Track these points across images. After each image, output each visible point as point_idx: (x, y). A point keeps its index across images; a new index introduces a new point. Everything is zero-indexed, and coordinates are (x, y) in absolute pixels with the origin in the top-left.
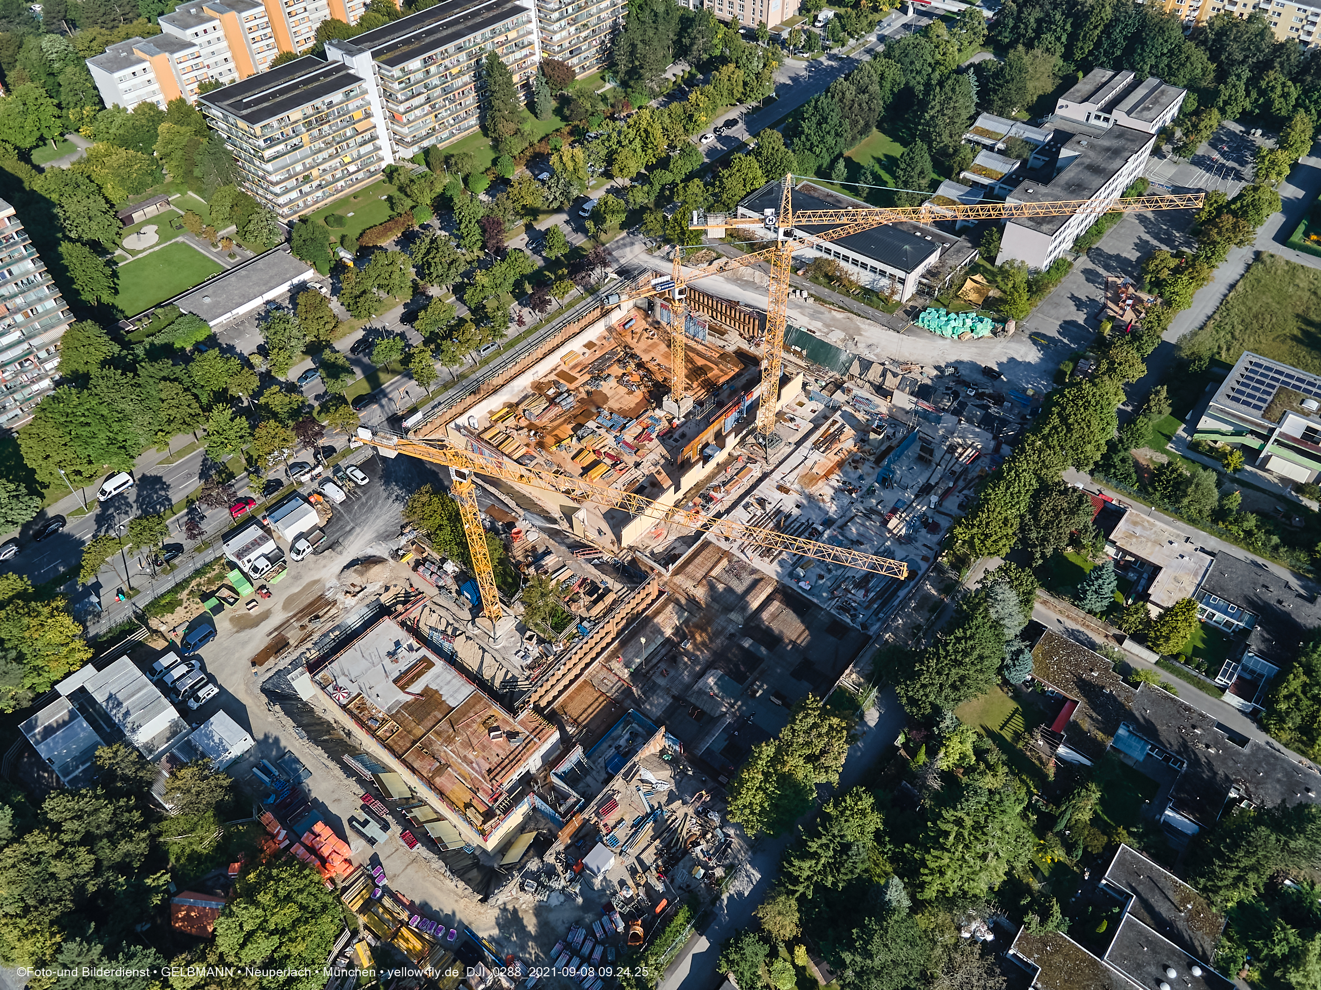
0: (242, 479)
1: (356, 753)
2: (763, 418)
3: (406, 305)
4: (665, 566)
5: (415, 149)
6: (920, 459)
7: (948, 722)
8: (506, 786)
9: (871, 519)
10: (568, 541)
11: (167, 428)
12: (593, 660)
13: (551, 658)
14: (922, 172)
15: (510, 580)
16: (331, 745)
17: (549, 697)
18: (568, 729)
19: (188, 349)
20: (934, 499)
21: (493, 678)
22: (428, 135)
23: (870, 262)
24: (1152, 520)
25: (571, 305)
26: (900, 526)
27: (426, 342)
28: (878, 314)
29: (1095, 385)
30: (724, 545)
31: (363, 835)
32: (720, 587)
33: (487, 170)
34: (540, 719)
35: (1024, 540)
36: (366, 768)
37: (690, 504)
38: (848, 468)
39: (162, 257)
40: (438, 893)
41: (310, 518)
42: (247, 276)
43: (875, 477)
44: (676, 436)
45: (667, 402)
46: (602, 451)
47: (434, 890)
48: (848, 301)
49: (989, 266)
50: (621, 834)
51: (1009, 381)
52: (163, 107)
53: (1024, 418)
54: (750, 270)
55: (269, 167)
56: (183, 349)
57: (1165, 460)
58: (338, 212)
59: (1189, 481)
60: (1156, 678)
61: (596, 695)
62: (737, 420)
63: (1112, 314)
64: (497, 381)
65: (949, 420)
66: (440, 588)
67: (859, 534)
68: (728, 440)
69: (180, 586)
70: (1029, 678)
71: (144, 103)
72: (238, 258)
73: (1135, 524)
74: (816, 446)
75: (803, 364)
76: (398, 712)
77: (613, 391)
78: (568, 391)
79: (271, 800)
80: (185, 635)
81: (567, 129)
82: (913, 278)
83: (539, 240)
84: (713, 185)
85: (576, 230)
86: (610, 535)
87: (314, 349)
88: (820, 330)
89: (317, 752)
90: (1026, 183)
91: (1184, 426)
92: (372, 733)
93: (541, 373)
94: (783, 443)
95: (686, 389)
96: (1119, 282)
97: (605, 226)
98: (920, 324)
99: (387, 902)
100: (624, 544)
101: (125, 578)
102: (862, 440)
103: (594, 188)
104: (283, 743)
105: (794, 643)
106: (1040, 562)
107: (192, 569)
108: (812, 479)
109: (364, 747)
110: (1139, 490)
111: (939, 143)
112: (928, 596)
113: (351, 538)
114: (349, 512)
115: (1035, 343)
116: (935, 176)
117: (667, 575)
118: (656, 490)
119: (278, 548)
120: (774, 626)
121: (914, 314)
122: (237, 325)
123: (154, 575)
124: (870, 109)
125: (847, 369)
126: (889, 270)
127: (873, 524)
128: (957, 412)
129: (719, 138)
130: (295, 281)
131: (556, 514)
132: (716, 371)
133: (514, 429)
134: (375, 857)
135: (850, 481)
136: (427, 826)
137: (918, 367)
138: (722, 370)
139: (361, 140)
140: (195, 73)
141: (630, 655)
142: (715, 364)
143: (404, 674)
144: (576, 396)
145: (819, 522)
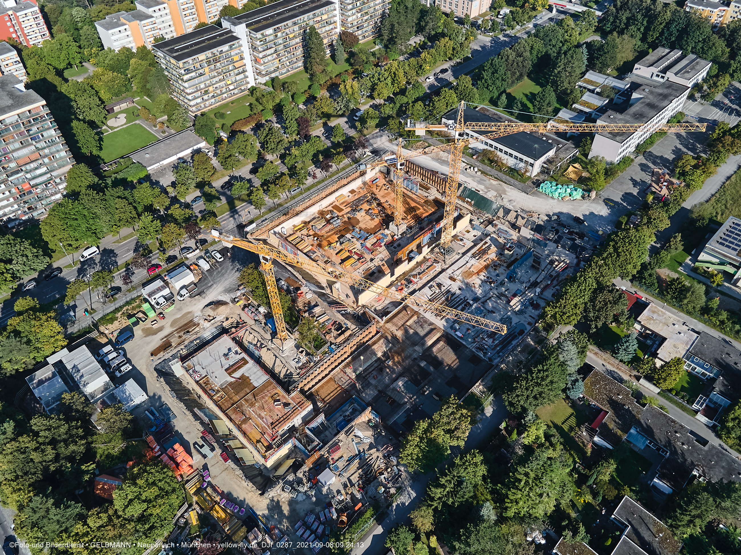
0: (156, 254)
1: (201, 407)
2: (445, 238)
3: (253, 164)
4: (381, 317)
5: (267, 78)
6: (533, 266)
7: (530, 417)
8: (280, 432)
9: (501, 299)
10: (329, 300)
11: (118, 224)
12: (336, 367)
13: (312, 364)
14: (549, 103)
15: (294, 319)
16: (188, 402)
17: (310, 385)
18: (319, 404)
19: (135, 182)
20: (538, 290)
21: (280, 372)
22: (275, 71)
23: (515, 153)
24: (664, 311)
25: (344, 169)
26: (517, 304)
27: (262, 185)
28: (516, 183)
29: (638, 231)
30: (416, 308)
31: (200, 453)
32: (411, 331)
33: (305, 91)
34: (303, 397)
35: (586, 317)
36: (206, 416)
37: (399, 284)
38: (491, 270)
39: (126, 131)
40: (237, 488)
41: (189, 278)
42: (170, 144)
43: (506, 275)
44: (395, 245)
45: (392, 226)
46: (353, 251)
47: (235, 486)
48: (500, 174)
49: (584, 159)
50: (341, 464)
51: (589, 225)
52: (134, 50)
53: (595, 247)
54: (446, 154)
55: (186, 85)
56: (132, 181)
57: (675, 276)
58: (222, 111)
59: (688, 289)
60: (656, 402)
61: (336, 386)
62: (430, 238)
63: (654, 190)
64: (299, 208)
65: (551, 246)
66: (256, 320)
67: (493, 307)
68: (423, 249)
69: (117, 310)
70: (581, 396)
71: (124, 47)
72: (167, 134)
73: (654, 312)
74: (474, 256)
75: (471, 209)
76: (226, 387)
78: (338, 216)
79: (153, 429)
80: (118, 336)
81: (352, 70)
82: (538, 164)
83: (329, 131)
84: (429, 105)
85: (351, 127)
86: (352, 298)
87: (200, 186)
88: (482, 190)
89: (180, 405)
90: (610, 112)
91: (690, 257)
92: (211, 397)
94: (455, 253)
95: (403, 219)
96: (660, 172)
97: (366, 126)
98: (540, 190)
99: (209, 490)
100: (360, 304)
101: (89, 303)
102: (500, 254)
103: (364, 104)
104: (163, 399)
105: (449, 366)
106: (594, 330)
107: (125, 301)
108: (469, 274)
109: (207, 405)
110: (659, 293)
111: (562, 87)
112: (529, 345)
113: (211, 290)
114: (211, 275)
115: (606, 204)
116: (558, 106)
117: (382, 323)
118: (381, 274)
119: (171, 293)
120: (439, 356)
121: (537, 184)
122: (162, 170)
123: (104, 303)
124: (523, 66)
125: (496, 213)
126: (525, 158)
127: (502, 302)
128: (556, 242)
129: (437, 79)
130: (195, 148)
131: (324, 284)
133: (306, 236)
134: (205, 465)
135: (491, 277)
136: (235, 451)
137: (537, 214)
138: (425, 210)
139: (237, 72)
140: (153, 32)
141: (357, 366)
142: (422, 206)
143: (231, 366)
144: (342, 219)
145: (471, 299)
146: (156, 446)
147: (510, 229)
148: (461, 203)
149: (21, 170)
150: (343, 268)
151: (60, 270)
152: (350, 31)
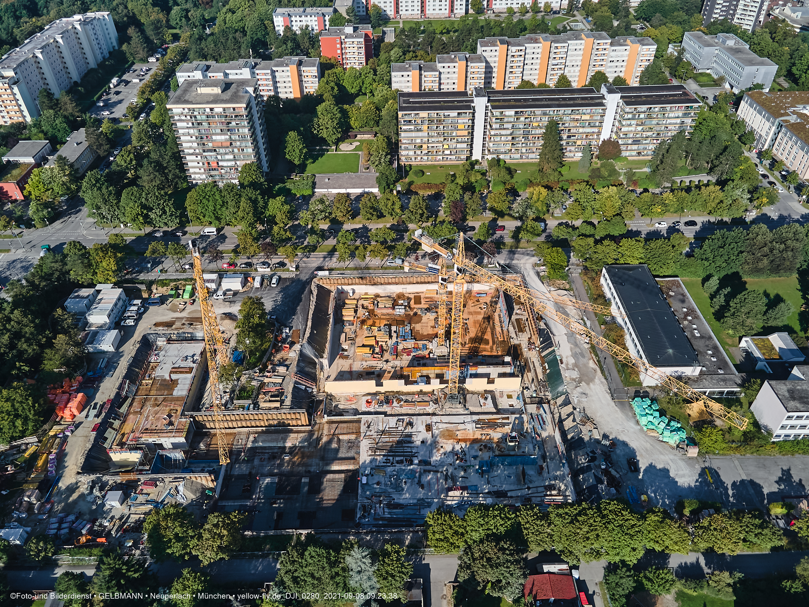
3: (393, 225)
8: (142, 440)
9: (446, 481)
12: (246, 427)
16: (131, 373)
18: (201, 445)
23: (638, 345)
26: (455, 498)
28: (615, 380)
30: (363, 428)
31: (88, 412)
32: (334, 445)
34: (186, 427)
38: (476, 446)
39: (345, 157)
40: (74, 456)
43: (483, 462)
44: (422, 361)
46: (381, 343)
50: (140, 499)
51: (642, 480)
55: (402, 134)
58: (425, 170)
61: (229, 443)
67: (429, 483)
68: (433, 381)
69: (175, 280)
74: (477, 422)
75: (540, 376)
76: (158, 379)
77: (427, 321)
78: (406, 306)
79: (89, 374)
80: (156, 298)
88: (567, 364)
89: (122, 371)
92: (142, 379)
93: (408, 291)
98: (633, 405)
99: (58, 441)
100: (326, 390)
102: (504, 439)
103: (557, 218)
104: (122, 359)
105: (322, 499)
108: (450, 435)
115: (702, 474)
117: (324, 420)
120: (325, 484)
123: (177, 271)
127: (443, 484)
129: (671, 228)
130: (367, 190)
132: (488, 347)
133: (363, 307)
134: (81, 423)
135: (467, 453)
136: (110, 430)
137: (593, 426)
138: (492, 348)
139: (460, 140)
140: (432, 84)
141: (261, 439)
142: (494, 343)
143: (179, 368)
144: (407, 311)
145: (420, 458)
146: (75, 385)
147: (550, 423)
148: (537, 364)
149: (215, 150)
150: (355, 352)
151: (185, 233)
152: (620, 142)
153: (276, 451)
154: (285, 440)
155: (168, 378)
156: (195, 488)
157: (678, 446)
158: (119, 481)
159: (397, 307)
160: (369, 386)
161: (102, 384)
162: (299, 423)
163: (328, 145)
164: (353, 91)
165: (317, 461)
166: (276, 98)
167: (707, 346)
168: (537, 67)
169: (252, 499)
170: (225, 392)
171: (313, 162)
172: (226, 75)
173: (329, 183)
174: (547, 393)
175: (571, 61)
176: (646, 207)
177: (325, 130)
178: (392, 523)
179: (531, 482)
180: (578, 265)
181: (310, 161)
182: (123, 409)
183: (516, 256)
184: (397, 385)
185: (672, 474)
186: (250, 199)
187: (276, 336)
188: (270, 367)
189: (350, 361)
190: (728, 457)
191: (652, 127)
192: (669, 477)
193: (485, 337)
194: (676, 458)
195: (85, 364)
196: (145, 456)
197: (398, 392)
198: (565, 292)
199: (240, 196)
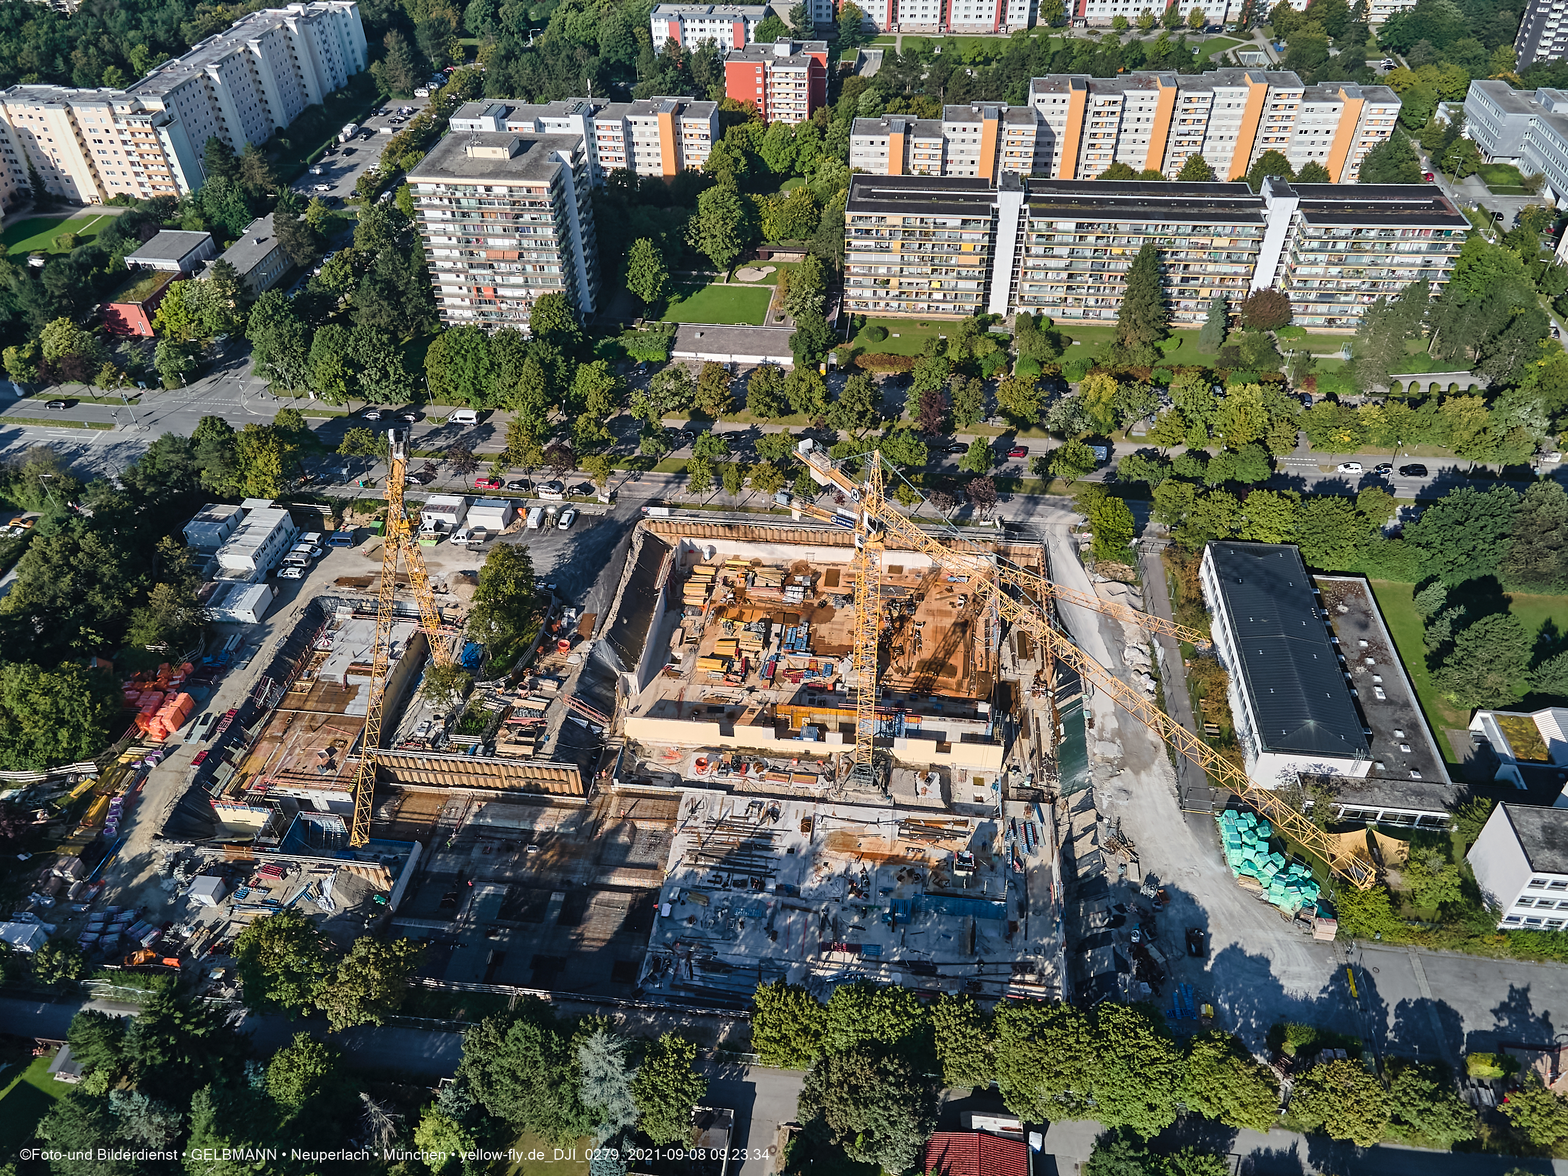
7: (450, 1100)
8: (276, 790)
9: (822, 930)
12: (471, 786)
13: (430, 747)
19: (639, 362)
23: (1248, 706)
26: (833, 966)
30: (683, 812)
31: (192, 729)
34: (357, 775)
39: (744, 293)
40: (154, 803)
44: (818, 697)
47: (156, 800)
50: (253, 896)
51: (1210, 974)
55: (851, 256)
58: (891, 328)
61: (435, 812)
62: (884, 733)
67: (788, 930)
74: (903, 824)
75: (1047, 748)
76: (324, 682)
77: (842, 619)
78: (809, 588)
79: (207, 660)
89: (267, 661)
92: (295, 679)
93: (817, 559)
94: (884, 791)
99: (131, 774)
100: (626, 733)
104: (268, 638)
108: (846, 844)
115: (1339, 977)
117: (614, 790)
120: (593, 909)
126: (1255, 730)
127: (815, 936)
129: (1370, 477)
133: (725, 582)
134: (176, 747)
135: (873, 881)
136: (225, 764)
137: (1129, 856)
138: (960, 684)
139: (964, 274)
140: (929, 162)
141: (490, 812)
142: (966, 674)
143: (364, 664)
144: (808, 597)
145: (780, 881)
146: (178, 677)
147: (1048, 841)
148: (1044, 724)
149: (491, 266)
150: (694, 666)
151: (420, 417)
152: (1292, 296)
153: (514, 836)
154: (534, 818)
155: (341, 681)
156: (354, 888)
157: (1297, 916)
158: (222, 860)
159: (789, 588)
160: (708, 733)
161: (224, 681)
162: (566, 789)
163: (715, 269)
164: (777, 168)
165: (587, 864)
166: (629, 174)
167: (1397, 721)
168: (1147, 137)
169: (455, 921)
170: (437, 717)
171: (681, 301)
172: (540, 126)
173: (700, 341)
174: (1053, 783)
175: (1218, 128)
176: (1321, 430)
177: (709, 240)
178: (704, 997)
179: (987, 951)
180: (1160, 536)
181: (677, 297)
182: (254, 731)
183: (1040, 508)
184: (762, 738)
185: (1274, 970)
186: (542, 361)
187: (550, 623)
188: (527, 679)
189: (681, 683)
190: (1400, 950)
191: (1361, 268)
192: (1268, 974)
193: (951, 661)
194: (1289, 938)
195: (202, 640)
196: (276, 820)
197: (762, 752)
198: (1124, 587)
199: (525, 354)
